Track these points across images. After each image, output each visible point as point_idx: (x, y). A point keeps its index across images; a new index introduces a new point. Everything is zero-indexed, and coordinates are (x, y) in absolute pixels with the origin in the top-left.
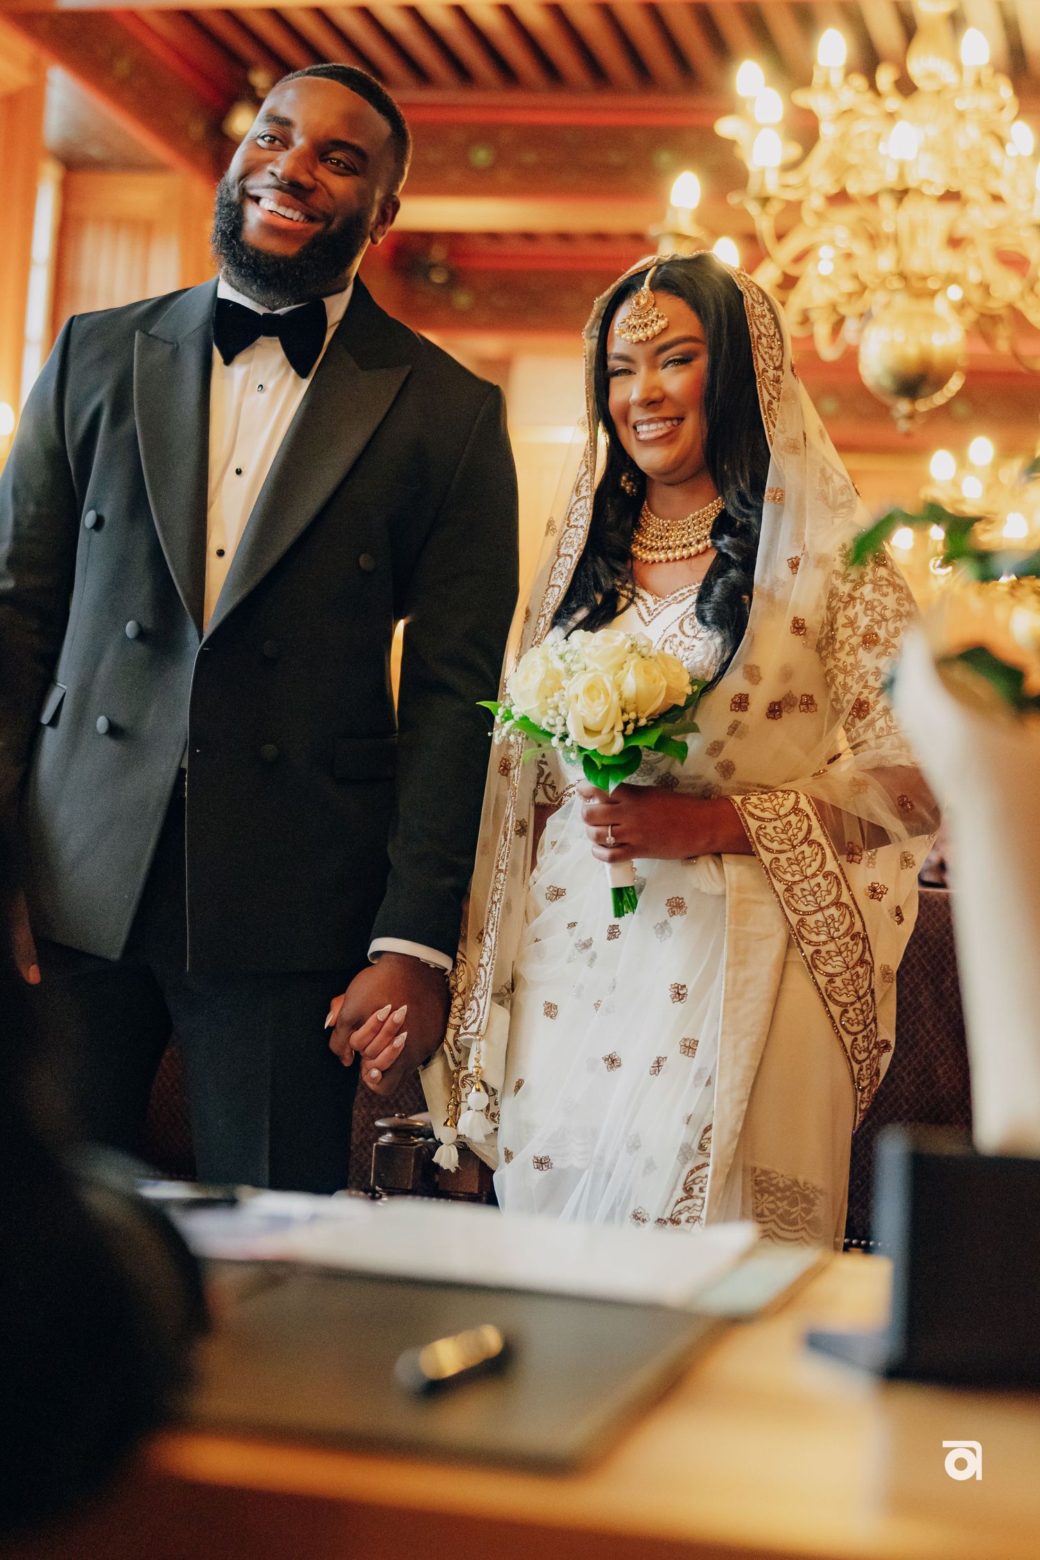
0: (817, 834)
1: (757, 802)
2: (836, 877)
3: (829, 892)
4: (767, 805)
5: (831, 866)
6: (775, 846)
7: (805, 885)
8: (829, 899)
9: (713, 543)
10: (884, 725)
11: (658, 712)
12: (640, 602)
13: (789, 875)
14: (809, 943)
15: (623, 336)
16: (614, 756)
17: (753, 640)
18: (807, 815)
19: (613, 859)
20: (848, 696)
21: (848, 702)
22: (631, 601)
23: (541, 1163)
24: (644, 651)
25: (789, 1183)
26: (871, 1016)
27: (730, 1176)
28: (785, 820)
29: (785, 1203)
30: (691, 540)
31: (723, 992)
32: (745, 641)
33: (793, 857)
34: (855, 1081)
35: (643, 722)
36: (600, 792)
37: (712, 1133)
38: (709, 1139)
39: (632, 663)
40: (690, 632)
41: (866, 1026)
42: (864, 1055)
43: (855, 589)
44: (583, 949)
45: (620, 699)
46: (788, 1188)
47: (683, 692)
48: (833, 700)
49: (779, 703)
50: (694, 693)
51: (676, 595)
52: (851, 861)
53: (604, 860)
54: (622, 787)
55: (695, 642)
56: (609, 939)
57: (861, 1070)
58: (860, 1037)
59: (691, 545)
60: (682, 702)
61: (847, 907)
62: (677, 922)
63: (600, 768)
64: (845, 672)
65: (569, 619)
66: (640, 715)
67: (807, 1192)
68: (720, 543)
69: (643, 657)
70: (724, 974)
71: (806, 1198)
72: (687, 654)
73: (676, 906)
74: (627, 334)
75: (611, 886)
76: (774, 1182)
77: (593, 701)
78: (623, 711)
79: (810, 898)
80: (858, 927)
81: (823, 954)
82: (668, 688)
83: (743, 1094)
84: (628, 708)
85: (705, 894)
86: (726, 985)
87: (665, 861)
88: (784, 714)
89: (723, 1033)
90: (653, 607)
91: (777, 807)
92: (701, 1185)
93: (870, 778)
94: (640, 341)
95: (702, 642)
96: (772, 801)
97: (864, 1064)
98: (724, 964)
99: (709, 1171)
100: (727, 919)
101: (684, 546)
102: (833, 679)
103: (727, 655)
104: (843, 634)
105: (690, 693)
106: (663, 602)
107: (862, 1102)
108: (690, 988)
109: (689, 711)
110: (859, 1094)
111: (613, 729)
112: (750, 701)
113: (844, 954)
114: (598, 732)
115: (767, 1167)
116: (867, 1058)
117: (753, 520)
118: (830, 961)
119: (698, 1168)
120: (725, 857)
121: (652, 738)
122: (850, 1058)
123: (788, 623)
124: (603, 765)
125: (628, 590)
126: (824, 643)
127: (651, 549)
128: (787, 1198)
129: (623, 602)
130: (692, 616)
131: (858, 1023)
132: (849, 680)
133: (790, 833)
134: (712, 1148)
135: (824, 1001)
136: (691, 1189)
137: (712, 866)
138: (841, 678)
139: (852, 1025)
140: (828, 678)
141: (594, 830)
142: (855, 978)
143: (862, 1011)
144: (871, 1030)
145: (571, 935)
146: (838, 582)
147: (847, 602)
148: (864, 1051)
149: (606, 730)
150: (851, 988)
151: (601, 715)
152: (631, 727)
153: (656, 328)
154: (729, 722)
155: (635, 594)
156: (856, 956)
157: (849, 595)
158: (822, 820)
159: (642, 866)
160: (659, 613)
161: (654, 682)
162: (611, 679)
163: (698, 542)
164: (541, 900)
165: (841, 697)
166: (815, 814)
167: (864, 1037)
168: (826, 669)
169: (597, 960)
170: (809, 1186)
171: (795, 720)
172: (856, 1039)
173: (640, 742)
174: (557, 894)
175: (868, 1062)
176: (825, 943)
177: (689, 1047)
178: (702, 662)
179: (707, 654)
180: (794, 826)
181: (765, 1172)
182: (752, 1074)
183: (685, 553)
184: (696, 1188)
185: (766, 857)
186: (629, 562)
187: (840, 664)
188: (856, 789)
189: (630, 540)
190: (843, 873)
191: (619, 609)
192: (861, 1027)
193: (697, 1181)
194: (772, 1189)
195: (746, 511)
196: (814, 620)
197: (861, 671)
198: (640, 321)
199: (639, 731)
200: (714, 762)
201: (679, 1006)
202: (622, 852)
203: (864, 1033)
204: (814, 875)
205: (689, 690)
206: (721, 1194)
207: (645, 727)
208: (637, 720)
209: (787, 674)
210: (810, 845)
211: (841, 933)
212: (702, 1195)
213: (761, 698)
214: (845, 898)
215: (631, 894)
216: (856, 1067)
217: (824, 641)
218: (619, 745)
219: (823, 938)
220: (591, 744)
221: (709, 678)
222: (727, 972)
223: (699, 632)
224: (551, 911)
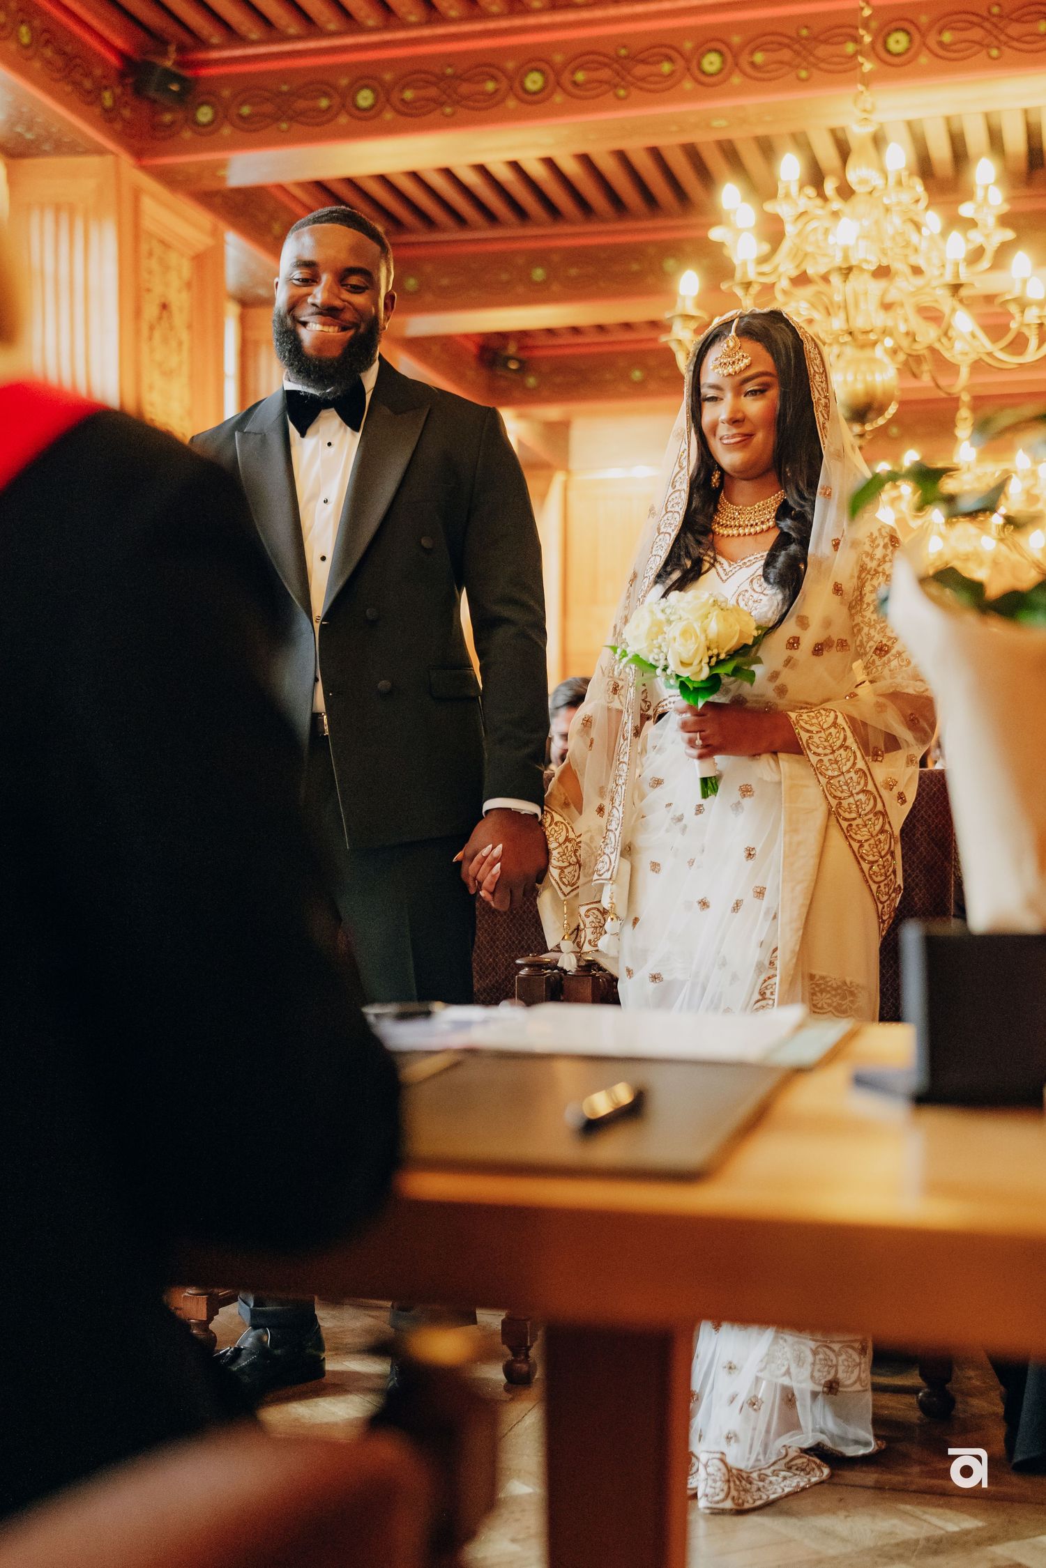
0: (850, 741)
1: (807, 719)
2: (864, 772)
3: (859, 783)
4: (814, 721)
5: (860, 764)
6: (820, 751)
7: (841, 778)
8: (858, 788)
9: (776, 525)
10: (898, 665)
11: (733, 649)
12: (717, 565)
13: (830, 771)
14: (845, 819)
15: (716, 371)
16: (702, 681)
17: (804, 599)
18: (843, 728)
19: (701, 757)
20: (871, 643)
21: (871, 647)
22: (713, 565)
23: (655, 978)
24: (723, 605)
25: (839, 984)
26: (891, 869)
27: (792, 983)
28: (827, 732)
29: (838, 997)
30: (757, 521)
31: (782, 851)
32: (799, 599)
33: (833, 759)
34: (880, 917)
35: (722, 656)
36: (691, 708)
37: (778, 953)
38: (776, 957)
39: (715, 613)
40: (758, 589)
41: (887, 877)
42: (885, 898)
43: (879, 565)
44: (677, 822)
45: (707, 639)
46: (839, 987)
47: (751, 635)
48: (859, 646)
49: (821, 644)
50: (759, 636)
51: (746, 561)
52: (876, 760)
53: (694, 758)
54: (707, 704)
55: (762, 597)
56: (696, 814)
57: (883, 908)
58: (882, 885)
59: (756, 524)
60: (750, 642)
61: (872, 794)
62: (747, 802)
63: (692, 689)
64: (870, 626)
65: (666, 578)
66: (721, 651)
67: (853, 989)
68: (782, 524)
69: (722, 609)
70: (782, 838)
71: (852, 994)
72: (756, 605)
73: (746, 791)
74: (720, 369)
75: (699, 776)
76: (829, 984)
77: (686, 641)
78: (709, 649)
79: (845, 787)
80: (879, 807)
81: (854, 827)
82: (741, 632)
83: (799, 924)
84: (712, 646)
85: (766, 781)
86: (784, 846)
87: (738, 758)
88: (825, 653)
89: (783, 882)
90: (728, 569)
91: (821, 723)
92: (771, 990)
93: (888, 703)
94: (730, 375)
95: (767, 598)
96: (817, 718)
97: (886, 904)
98: (783, 832)
99: (777, 980)
100: (783, 799)
101: (752, 525)
102: (860, 631)
103: (786, 608)
104: (869, 598)
105: (756, 635)
106: (735, 566)
107: (883, 930)
108: (758, 850)
109: (754, 649)
110: (882, 925)
111: (701, 661)
112: (801, 642)
113: (869, 826)
114: (691, 664)
115: (824, 974)
116: (887, 900)
117: (808, 509)
118: (859, 832)
119: (769, 978)
120: (781, 755)
121: (729, 668)
122: (876, 900)
123: (830, 587)
124: (694, 687)
125: (709, 556)
126: (854, 604)
127: (726, 526)
128: (839, 994)
129: (706, 566)
130: (758, 577)
131: (881, 875)
132: (872, 632)
133: (831, 741)
134: (778, 963)
135: (857, 858)
136: (765, 993)
137: (772, 762)
138: (866, 630)
139: (877, 876)
140: (855, 630)
141: (687, 735)
142: (877, 843)
143: (884, 867)
144: (891, 880)
145: (668, 812)
146: (867, 560)
147: (873, 575)
148: (886, 895)
149: (696, 662)
150: (875, 850)
151: (693, 650)
152: (714, 660)
153: (742, 365)
154: (785, 657)
155: (715, 560)
156: (878, 828)
157: (875, 570)
158: (854, 732)
159: (721, 761)
160: (733, 574)
161: (731, 627)
162: (699, 624)
163: (763, 523)
164: (646, 787)
165: (865, 644)
166: (849, 727)
167: (885, 885)
168: (854, 623)
169: (687, 830)
170: (854, 984)
171: (833, 657)
172: (879, 887)
173: (720, 671)
174: (658, 783)
175: (888, 902)
176: (854, 819)
177: (760, 893)
178: (766, 613)
179: (771, 606)
180: (834, 736)
181: (823, 978)
182: (805, 910)
183: (752, 530)
184: (768, 992)
185: (814, 759)
186: (711, 536)
187: (866, 620)
188: (879, 709)
189: (711, 519)
190: (869, 770)
191: (703, 571)
192: (883, 878)
193: (769, 987)
194: (828, 989)
195: (803, 503)
196: (849, 585)
197: (882, 625)
198: (729, 359)
199: (720, 663)
200: (772, 686)
201: (751, 862)
202: (708, 751)
203: (886, 882)
204: (848, 771)
205: (755, 633)
206: (786, 997)
207: (724, 660)
208: (718, 655)
209: (827, 623)
210: (845, 750)
211: (866, 811)
212: (772, 997)
213: (809, 639)
214: (870, 787)
215: (714, 782)
216: (880, 906)
217: (854, 602)
218: (706, 673)
219: (853, 815)
220: (685, 673)
221: (771, 625)
222: (784, 836)
223: (765, 589)
224: (654, 795)
